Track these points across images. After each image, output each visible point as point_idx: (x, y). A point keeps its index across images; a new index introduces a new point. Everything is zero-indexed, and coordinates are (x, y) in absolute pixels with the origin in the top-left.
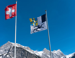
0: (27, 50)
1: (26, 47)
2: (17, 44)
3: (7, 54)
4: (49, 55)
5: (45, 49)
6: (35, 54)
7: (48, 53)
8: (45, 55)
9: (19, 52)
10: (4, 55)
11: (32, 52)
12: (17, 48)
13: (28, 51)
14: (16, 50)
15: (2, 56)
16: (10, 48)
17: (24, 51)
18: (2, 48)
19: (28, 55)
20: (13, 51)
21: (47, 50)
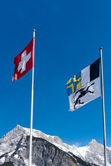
0: (54, 144)
1: (53, 137)
2: (35, 130)
3: (15, 153)
4: (101, 155)
5: (94, 141)
6: (72, 154)
7: (100, 151)
8: (93, 155)
9: (38, 148)
10: (10, 154)
11: (64, 149)
12: (34, 138)
13: (56, 145)
14: (33, 144)
15: (6, 157)
16: (21, 140)
17: (49, 145)
18: (5, 140)
19: (55, 155)
21: (99, 144)
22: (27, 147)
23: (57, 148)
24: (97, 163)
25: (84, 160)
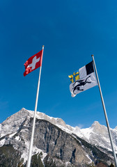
0: (57, 125)
1: (56, 119)
2: (38, 112)
3: (16, 135)
4: (107, 137)
5: (96, 123)
6: (75, 135)
7: (104, 133)
8: (97, 137)
9: (41, 130)
10: (11, 136)
11: (67, 131)
12: (37, 120)
13: (59, 126)
14: (36, 126)
15: (7, 139)
16: (24, 121)
17: (52, 127)
18: (8, 121)
19: (58, 136)
20: (28, 128)
21: (101, 126)
22: (30, 129)
23: (59, 130)
24: (103, 146)
25: (89, 142)
